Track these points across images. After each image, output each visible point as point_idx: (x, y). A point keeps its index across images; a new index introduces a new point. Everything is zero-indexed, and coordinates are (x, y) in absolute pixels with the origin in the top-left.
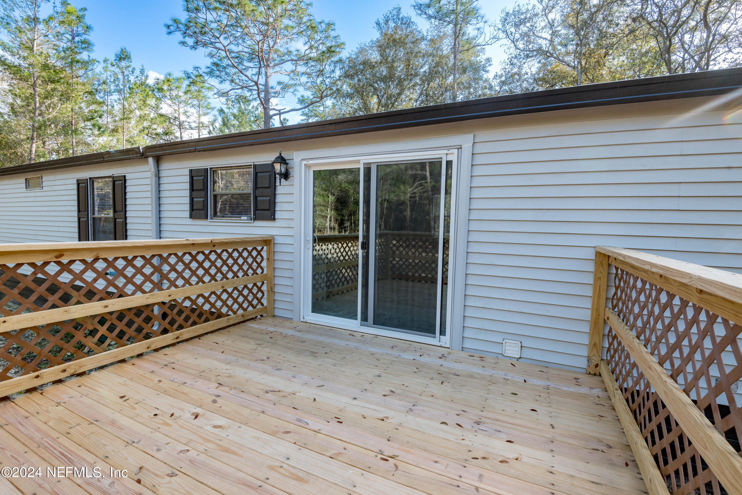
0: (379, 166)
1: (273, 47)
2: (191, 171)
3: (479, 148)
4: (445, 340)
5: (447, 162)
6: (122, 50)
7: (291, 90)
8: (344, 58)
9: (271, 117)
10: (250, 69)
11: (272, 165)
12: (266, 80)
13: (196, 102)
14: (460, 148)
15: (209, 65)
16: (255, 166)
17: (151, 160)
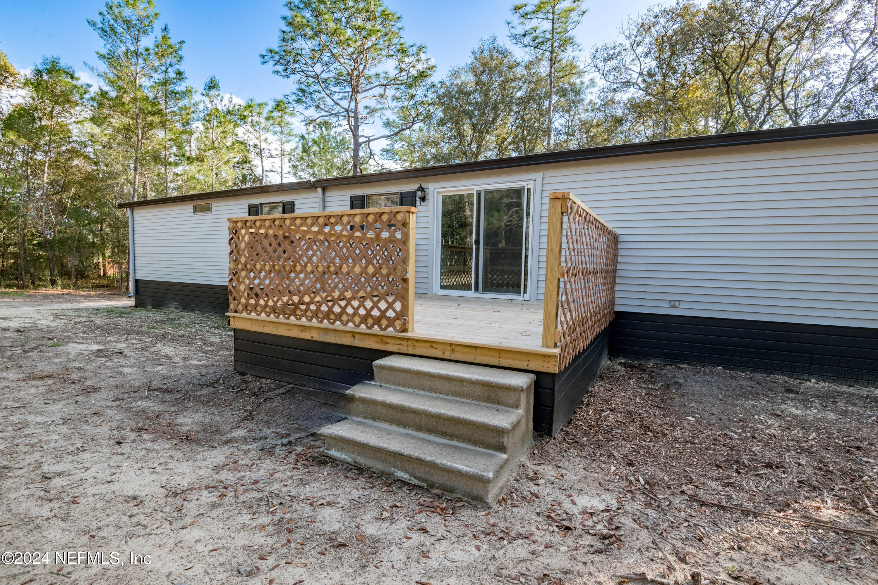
0: (487, 192)
1: (362, 72)
2: (351, 197)
3: (546, 181)
4: (527, 296)
5: (528, 189)
6: (212, 79)
7: (378, 114)
8: (436, 82)
9: (360, 145)
10: (337, 94)
11: (415, 193)
12: (356, 106)
13: (277, 129)
14: (535, 181)
15: (295, 91)
16: (401, 193)
17: (320, 190)
